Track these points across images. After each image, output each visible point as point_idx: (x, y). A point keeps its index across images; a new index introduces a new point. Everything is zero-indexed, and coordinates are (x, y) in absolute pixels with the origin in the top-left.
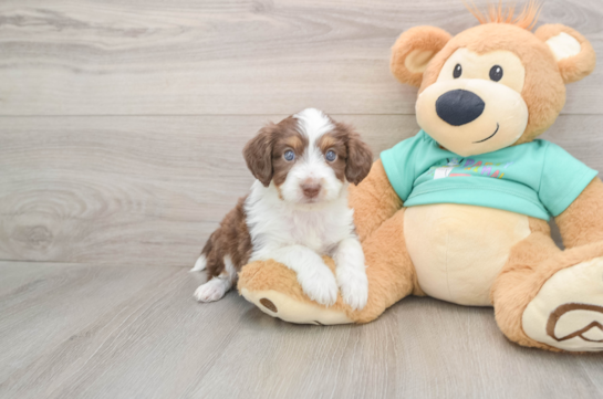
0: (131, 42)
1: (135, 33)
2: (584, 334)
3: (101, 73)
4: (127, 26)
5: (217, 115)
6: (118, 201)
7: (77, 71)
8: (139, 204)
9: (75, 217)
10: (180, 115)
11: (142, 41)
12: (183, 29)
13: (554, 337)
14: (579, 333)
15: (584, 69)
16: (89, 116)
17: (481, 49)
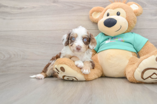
0: (19, 11)
1: (21, 9)
2: (152, 77)
3: (11, 19)
4: (19, 7)
5: (43, 30)
6: (14, 55)
7: (4, 19)
8: (20, 55)
9: (2, 60)
10: (32, 31)
11: (23, 11)
12: (34, 8)
13: (143, 79)
14: (150, 77)
15: (141, 12)
16: (7, 31)
17: (114, 8)
